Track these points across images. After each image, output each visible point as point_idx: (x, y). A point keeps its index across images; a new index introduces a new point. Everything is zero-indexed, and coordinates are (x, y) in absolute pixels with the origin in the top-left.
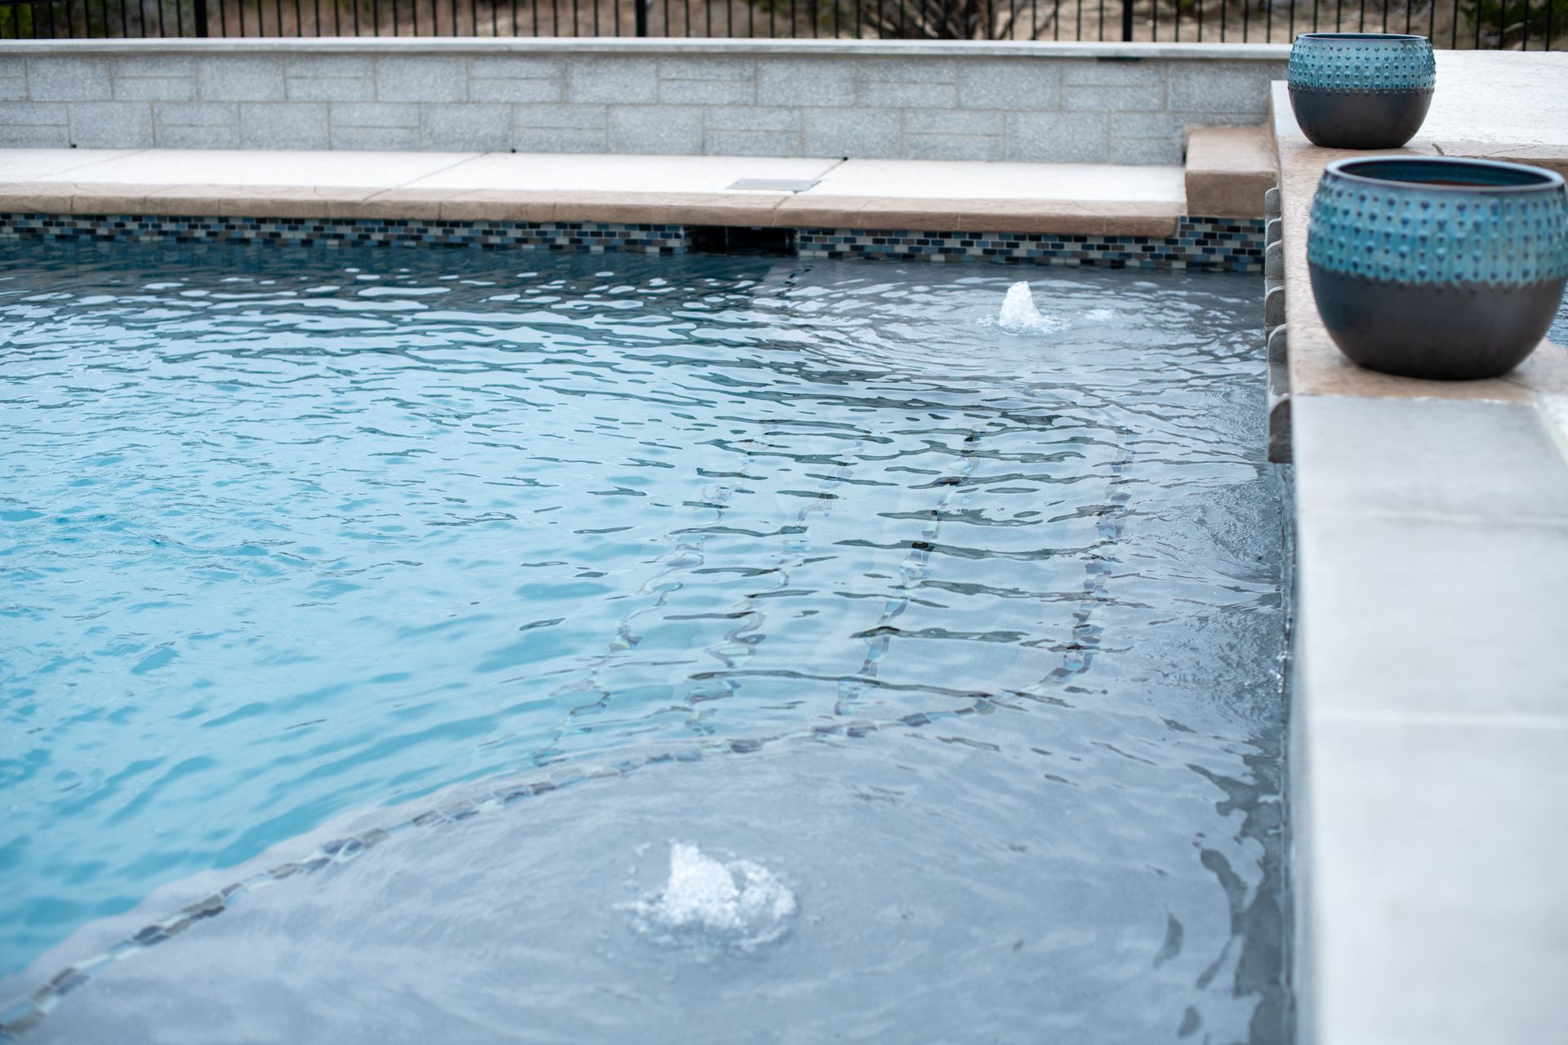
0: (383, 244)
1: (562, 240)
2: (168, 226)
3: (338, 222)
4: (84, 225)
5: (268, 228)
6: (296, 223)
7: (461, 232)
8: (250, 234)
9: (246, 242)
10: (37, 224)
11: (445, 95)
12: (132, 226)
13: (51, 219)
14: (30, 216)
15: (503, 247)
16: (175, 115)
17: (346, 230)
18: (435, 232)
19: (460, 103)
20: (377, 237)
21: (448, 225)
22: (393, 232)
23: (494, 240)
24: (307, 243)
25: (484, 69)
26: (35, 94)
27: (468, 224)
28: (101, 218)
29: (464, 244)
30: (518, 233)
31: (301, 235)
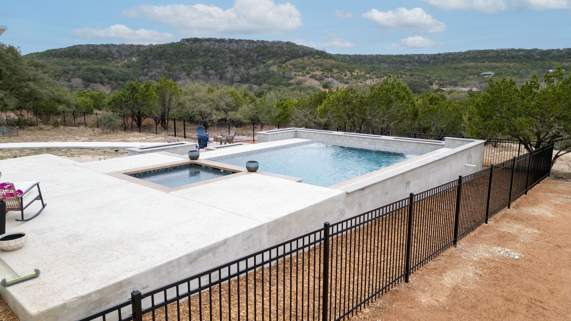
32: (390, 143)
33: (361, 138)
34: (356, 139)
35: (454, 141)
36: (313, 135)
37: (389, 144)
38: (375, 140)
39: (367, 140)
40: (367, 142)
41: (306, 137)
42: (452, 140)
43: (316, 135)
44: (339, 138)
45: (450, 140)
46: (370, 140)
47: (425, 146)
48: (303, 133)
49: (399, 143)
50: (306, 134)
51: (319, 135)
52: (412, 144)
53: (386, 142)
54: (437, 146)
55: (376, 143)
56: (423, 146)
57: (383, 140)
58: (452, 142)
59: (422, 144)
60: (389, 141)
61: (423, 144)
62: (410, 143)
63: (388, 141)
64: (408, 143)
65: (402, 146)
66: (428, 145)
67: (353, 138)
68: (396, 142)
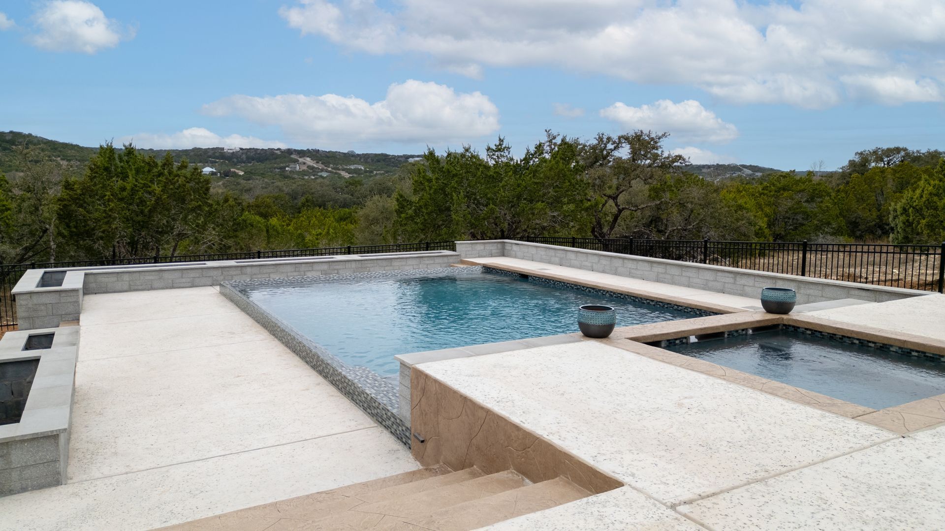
0: (667, 308)
1: (698, 313)
2: (632, 298)
3: (660, 302)
4: (619, 295)
5: (648, 301)
6: (652, 301)
7: (680, 308)
8: (645, 302)
9: (644, 303)
10: (612, 294)
11: (712, 279)
12: (627, 297)
13: (614, 293)
14: (611, 292)
15: (687, 312)
16: (661, 276)
17: (661, 304)
18: (676, 307)
19: (714, 281)
20: (666, 306)
21: (678, 306)
22: (669, 306)
23: (686, 310)
24: (654, 305)
25: (720, 274)
26: (638, 268)
27: (681, 306)
28: (622, 294)
29: (680, 310)
30: (690, 310)
31: (653, 303)
32: (369, 265)
33: (303, 265)
34: (289, 268)
35: (473, 246)
36: (151, 278)
38: (336, 264)
39: (316, 267)
40: (318, 271)
41: (125, 287)
42: (471, 245)
43: (166, 275)
44: (242, 274)
45: (468, 246)
46: (325, 267)
48: (113, 279)
49: (385, 263)
50: (126, 277)
51: (178, 274)
52: (410, 262)
53: (360, 266)
54: (450, 257)
55: (337, 270)
56: (427, 262)
57: (352, 262)
58: (470, 249)
59: (426, 259)
60: (366, 262)
62: (405, 260)
63: (363, 262)
65: (391, 268)
66: (435, 258)
67: (281, 269)
68: (379, 262)
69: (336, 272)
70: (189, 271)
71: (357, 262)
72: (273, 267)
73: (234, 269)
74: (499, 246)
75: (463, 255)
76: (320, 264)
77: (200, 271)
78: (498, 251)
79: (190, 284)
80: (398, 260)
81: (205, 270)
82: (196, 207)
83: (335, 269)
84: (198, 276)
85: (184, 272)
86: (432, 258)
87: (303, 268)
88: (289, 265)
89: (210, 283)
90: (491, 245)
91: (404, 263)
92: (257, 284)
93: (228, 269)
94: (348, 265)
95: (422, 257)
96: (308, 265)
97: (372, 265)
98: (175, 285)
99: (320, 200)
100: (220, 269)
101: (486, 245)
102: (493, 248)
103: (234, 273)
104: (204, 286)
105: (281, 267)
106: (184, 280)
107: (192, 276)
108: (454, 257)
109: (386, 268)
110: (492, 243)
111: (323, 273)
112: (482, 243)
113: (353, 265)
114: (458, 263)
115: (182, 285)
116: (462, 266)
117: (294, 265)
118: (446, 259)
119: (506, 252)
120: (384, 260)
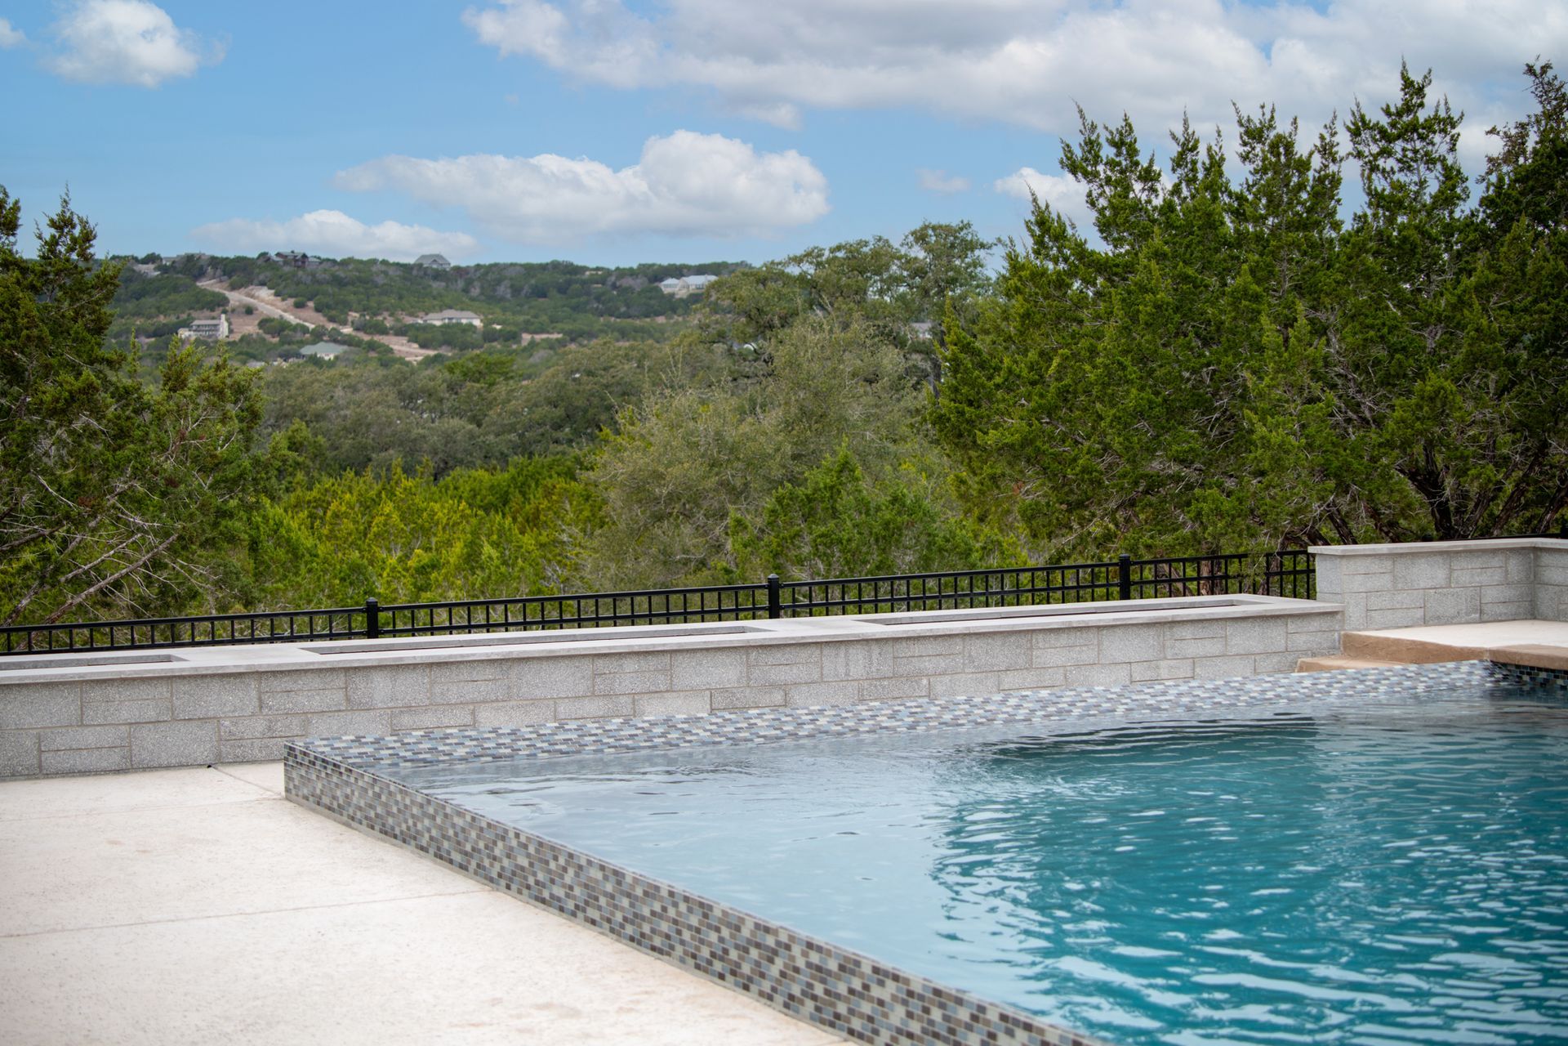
32: (928, 665)
33: (630, 665)
34: (563, 680)
35: (1399, 567)
37: (920, 674)
38: (778, 657)
39: (688, 673)
42: (1388, 564)
44: (353, 705)
46: (727, 673)
47: (1213, 647)
49: (1000, 654)
52: (1111, 647)
53: (886, 670)
54: (1292, 626)
55: (785, 688)
56: (1193, 649)
57: (852, 650)
58: (1385, 581)
59: (1186, 632)
60: (917, 649)
61: (1199, 631)
62: (1092, 636)
63: (903, 649)
64: (1079, 639)
65: (1030, 678)
66: (1230, 629)
67: (532, 681)
68: (976, 647)
69: (778, 697)
70: (111, 691)
71: (875, 649)
72: (489, 672)
73: (316, 682)
74: (1514, 565)
75: (1355, 613)
76: (706, 660)
77: (163, 690)
78: (1509, 593)
79: (115, 759)
80: (1064, 639)
81: (184, 687)
82: (72, 398)
83: (773, 686)
84: (151, 714)
85: (96, 694)
86: (1216, 629)
87: (629, 676)
88: (563, 664)
89: (203, 752)
90: (1477, 563)
91: (1088, 655)
92: (461, 752)
93: (286, 683)
94: (834, 663)
95: (1173, 623)
96: (653, 662)
97: (943, 664)
98: (49, 760)
99: (347, 443)
100: (253, 684)
101: (1456, 565)
102: (1484, 578)
103: (316, 703)
104: (181, 766)
105: (529, 673)
106: (89, 737)
107: (125, 715)
108: (1315, 624)
109: (1009, 680)
110: (1484, 551)
111: (719, 701)
112: (1441, 553)
113: (858, 663)
114: (1331, 651)
115: (79, 761)
116: (1354, 665)
117: (587, 667)
118: (1276, 636)
119: (1545, 597)
120: (999, 641)
